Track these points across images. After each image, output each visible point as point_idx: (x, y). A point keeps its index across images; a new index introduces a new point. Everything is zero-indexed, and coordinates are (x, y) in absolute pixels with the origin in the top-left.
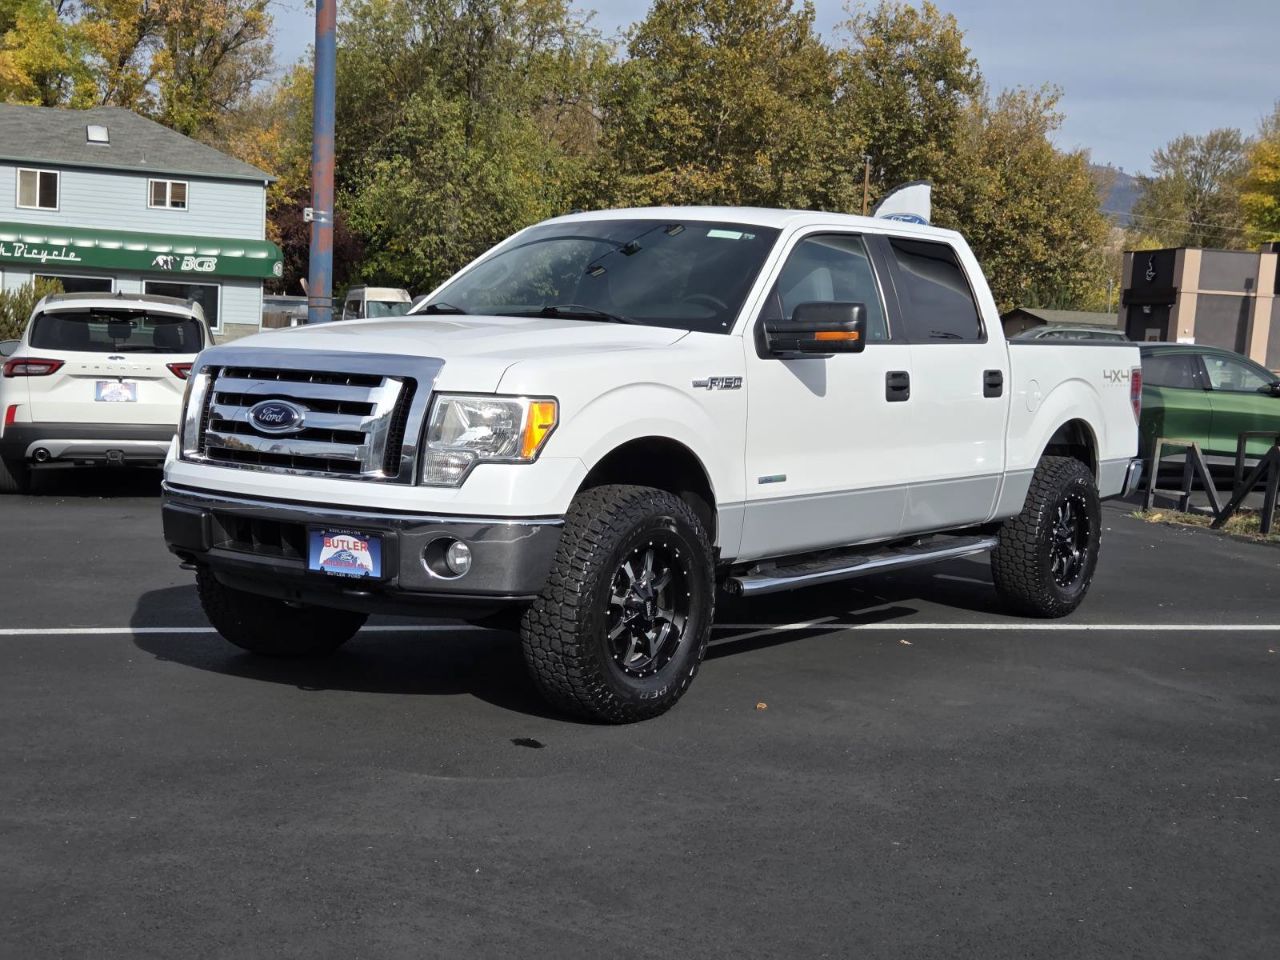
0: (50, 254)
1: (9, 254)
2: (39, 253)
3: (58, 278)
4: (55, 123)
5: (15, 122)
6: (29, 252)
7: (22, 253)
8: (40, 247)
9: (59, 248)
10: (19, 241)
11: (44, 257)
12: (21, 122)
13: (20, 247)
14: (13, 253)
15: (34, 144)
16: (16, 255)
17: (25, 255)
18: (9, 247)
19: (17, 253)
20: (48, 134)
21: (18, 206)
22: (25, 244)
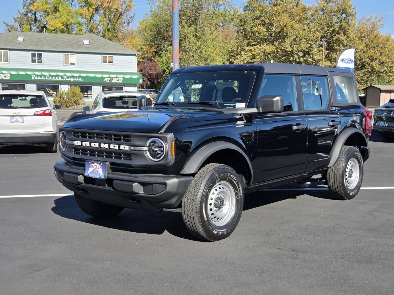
0: (74, 79)
1: (62, 79)
2: (71, 79)
3: (78, 86)
4: (74, 39)
5: (62, 40)
6: (68, 78)
7: (66, 79)
8: (71, 77)
9: (76, 77)
10: (65, 75)
12: (64, 39)
13: (65, 77)
15: (68, 46)
17: (67, 79)
18: (62, 77)
19: (64, 79)
20: (72, 43)
21: (64, 65)
22: (66, 76)
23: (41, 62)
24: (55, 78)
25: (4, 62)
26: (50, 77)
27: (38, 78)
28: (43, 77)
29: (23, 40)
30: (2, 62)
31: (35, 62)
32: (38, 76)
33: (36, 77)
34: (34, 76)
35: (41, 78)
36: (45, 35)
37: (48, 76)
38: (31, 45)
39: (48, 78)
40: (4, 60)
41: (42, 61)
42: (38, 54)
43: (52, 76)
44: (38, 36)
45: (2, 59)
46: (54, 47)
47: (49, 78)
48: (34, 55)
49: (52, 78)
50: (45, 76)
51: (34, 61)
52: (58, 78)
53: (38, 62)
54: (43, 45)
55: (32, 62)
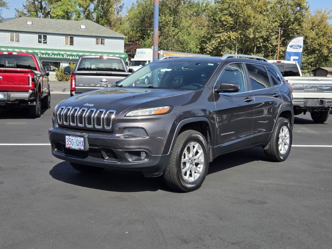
4: (73, 24)
5: (63, 24)
6: (67, 57)
8: (70, 55)
9: (74, 55)
10: (65, 54)
11: (71, 58)
12: (65, 24)
14: (63, 57)
15: (68, 30)
16: (64, 57)
18: (63, 55)
20: (71, 27)
21: (65, 45)
23: (46, 43)
24: (57, 56)
25: (15, 42)
26: (53, 56)
27: (43, 55)
28: (47, 55)
29: (31, 24)
36: (49, 20)
37: (51, 54)
38: (38, 28)
39: (51, 56)
40: (15, 40)
42: (44, 36)
43: (55, 54)
44: (44, 21)
46: (57, 30)
48: (40, 37)
49: (55, 56)
50: (49, 54)
51: (40, 42)
52: (60, 56)
53: (44, 43)
54: (48, 29)
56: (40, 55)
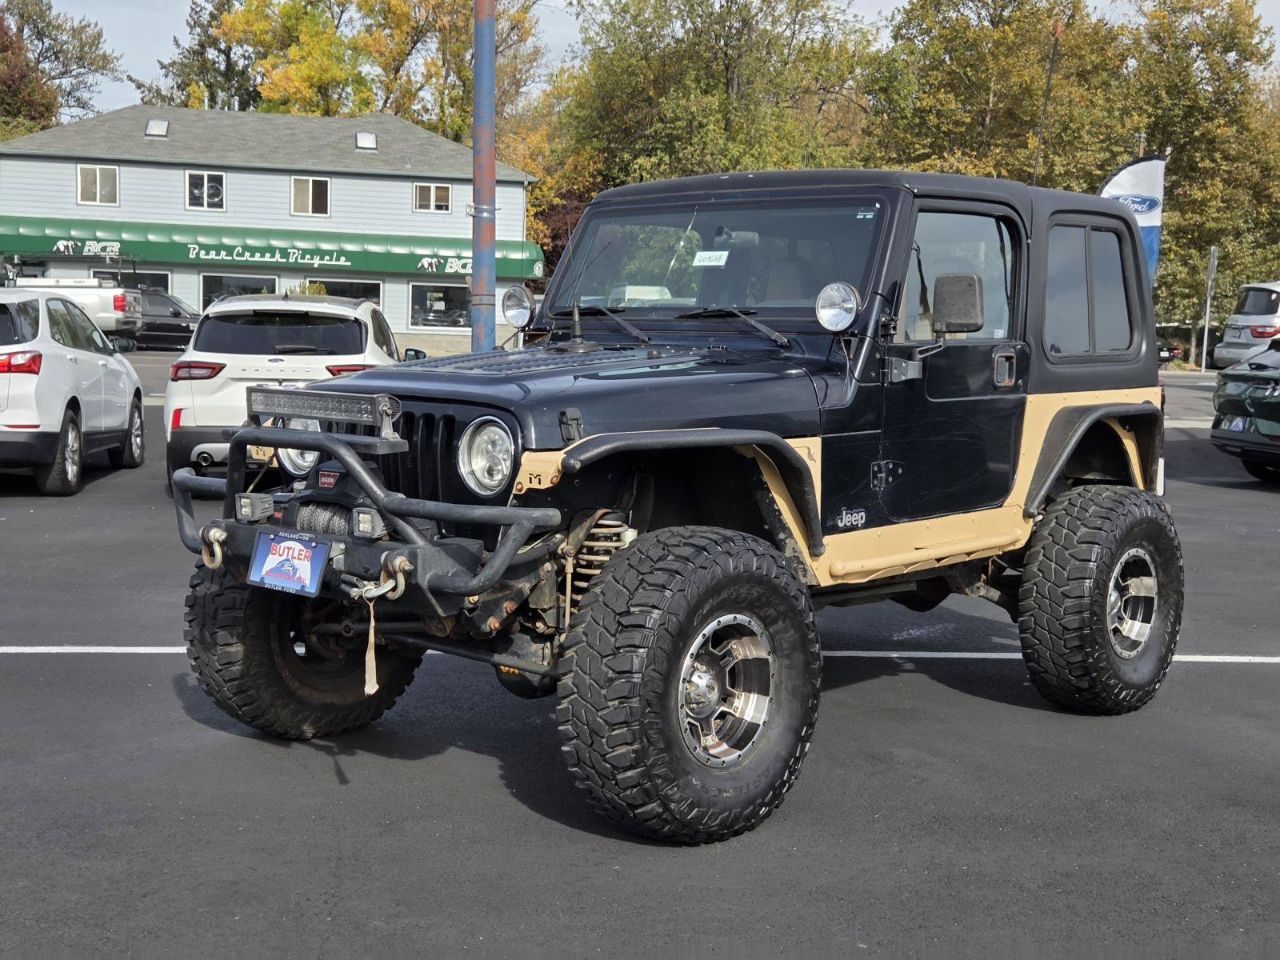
0: (322, 259)
1: (284, 260)
2: (312, 259)
3: (321, 282)
4: (329, 131)
5: (288, 132)
6: (303, 258)
7: (296, 258)
8: (314, 253)
9: (330, 253)
10: (294, 248)
11: (316, 262)
12: (294, 131)
13: (294, 253)
14: (288, 258)
15: (307, 152)
17: (300, 261)
18: (284, 253)
19: (292, 260)
20: (320, 143)
21: (292, 213)
22: (298, 250)
23: (220, 205)
24: (263, 256)
25: (101, 201)
26: (247, 254)
27: (207, 254)
28: (223, 253)
29: (164, 134)
30: (98, 203)
31: (202, 205)
32: (207, 248)
33: (203, 252)
34: (195, 249)
35: (218, 254)
36: (237, 117)
37: (240, 248)
38: (190, 148)
39: (238, 255)
40: (101, 195)
41: (221, 200)
42: (211, 179)
43: (253, 250)
44: (213, 119)
45: (95, 194)
46: (261, 156)
47: (242, 255)
48: (196, 182)
49: (253, 256)
50: (230, 250)
51: (196, 201)
52: (273, 256)
53: (210, 205)
54: (228, 151)
55: (191, 204)
56: (198, 254)
